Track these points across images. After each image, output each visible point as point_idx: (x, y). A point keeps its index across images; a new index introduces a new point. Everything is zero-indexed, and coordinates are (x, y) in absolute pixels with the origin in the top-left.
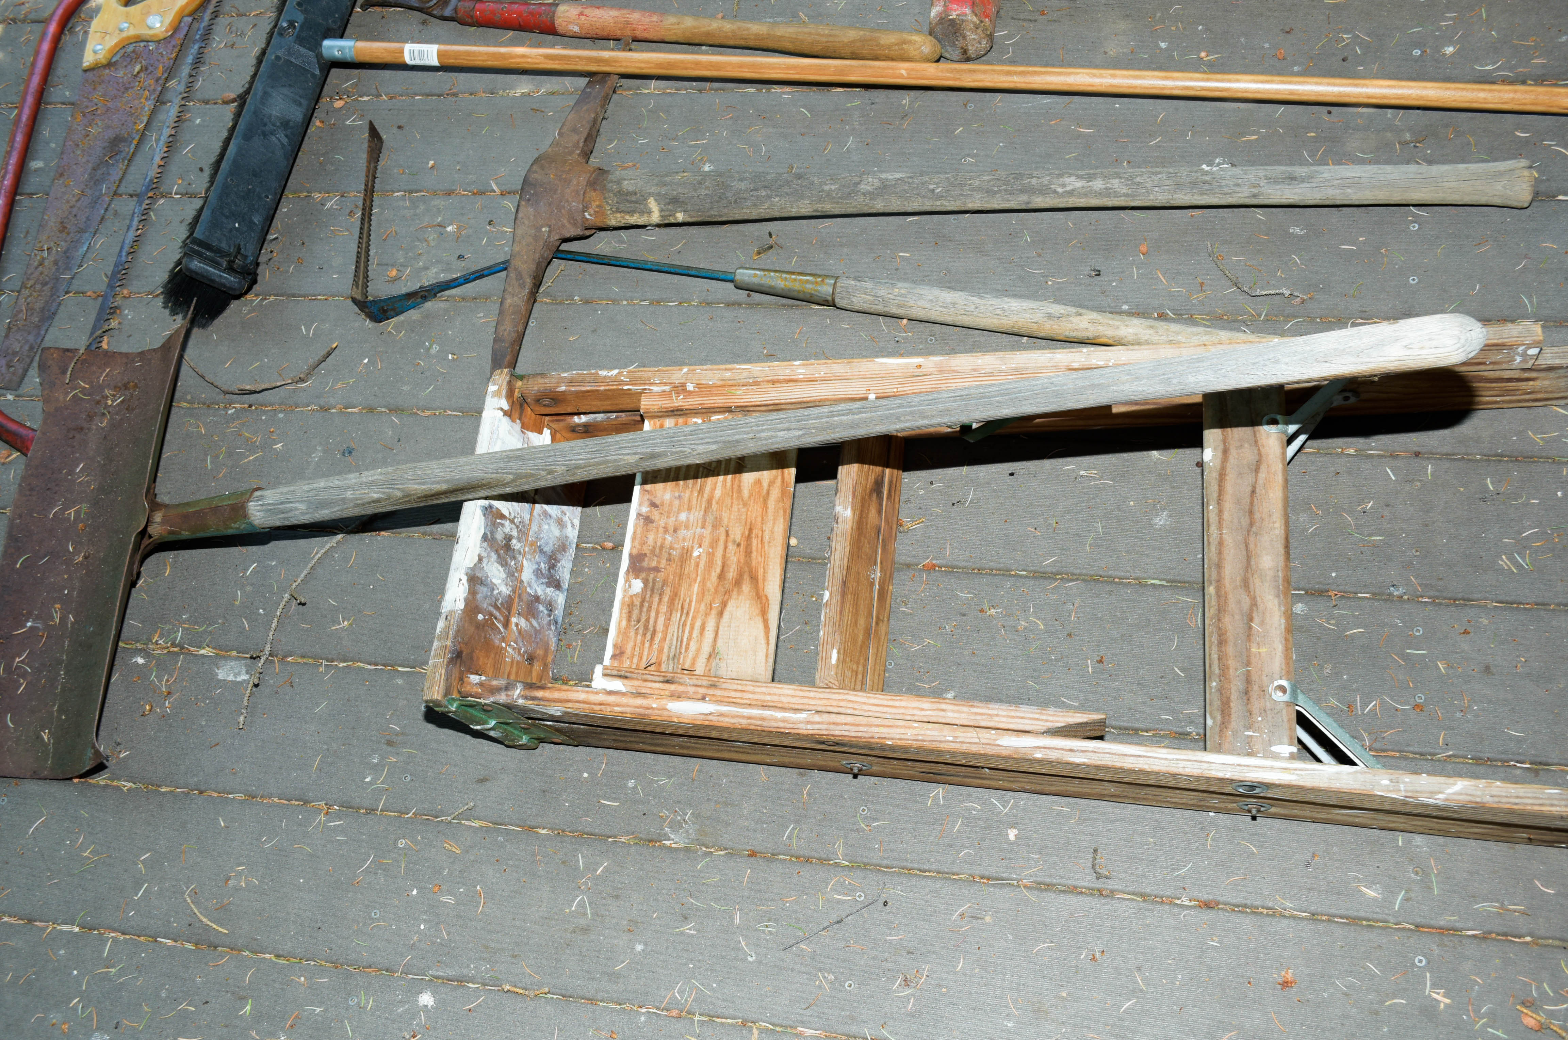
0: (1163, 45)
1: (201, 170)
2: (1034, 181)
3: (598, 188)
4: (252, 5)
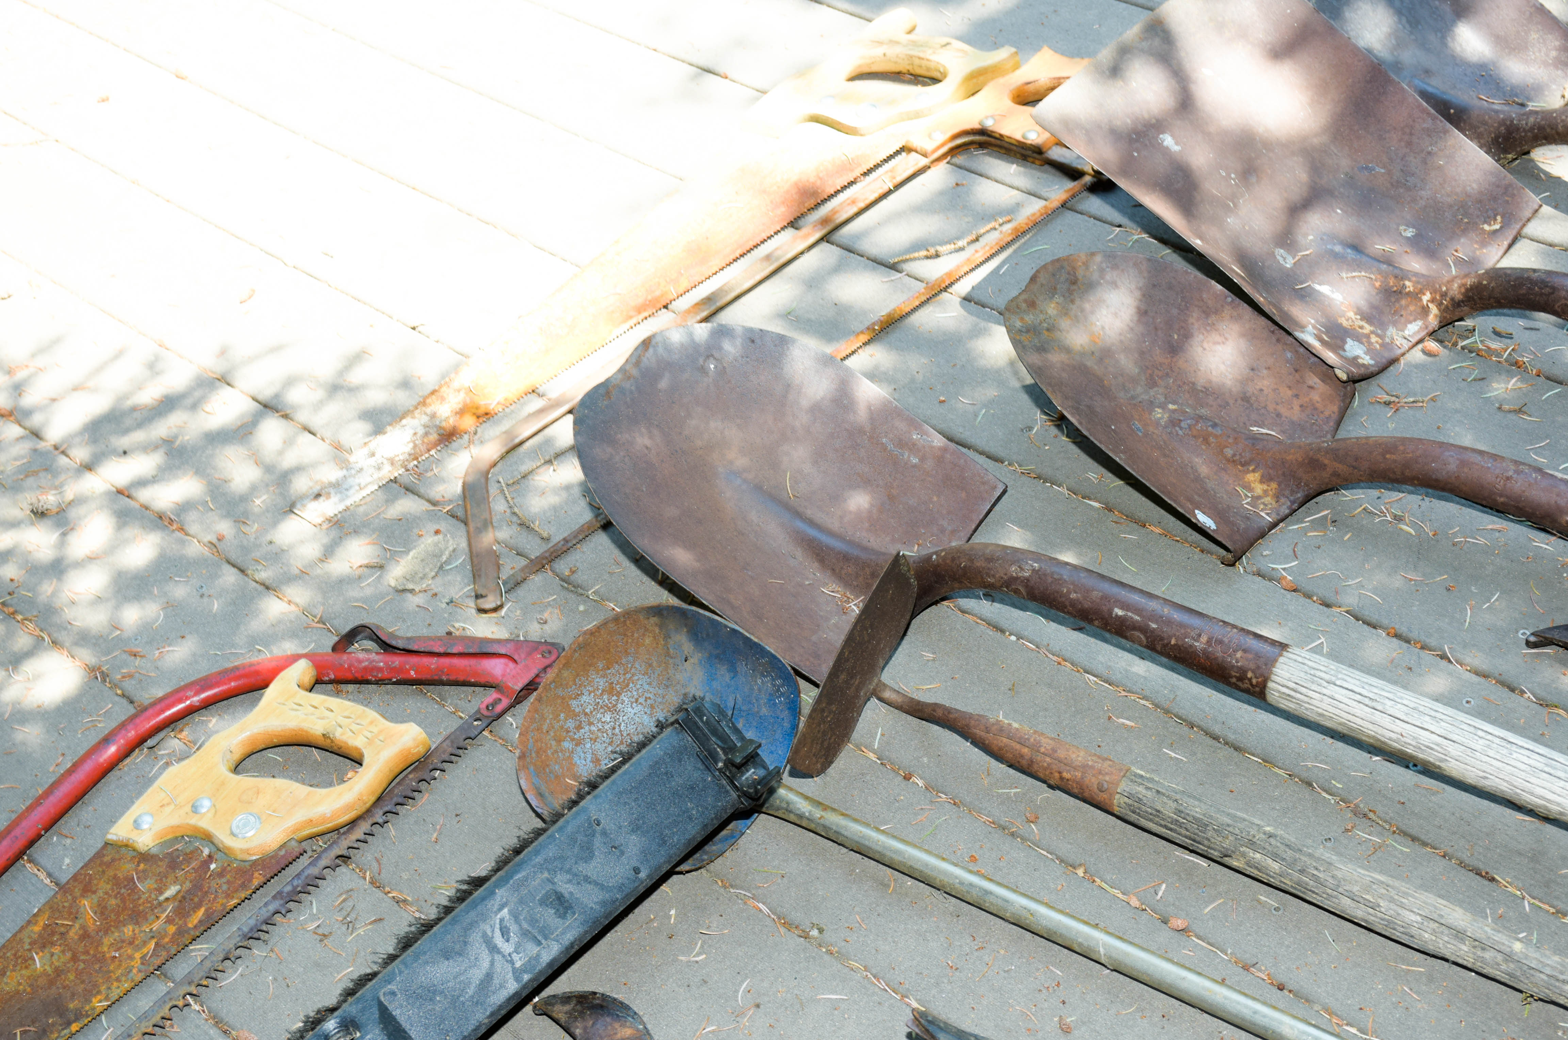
4: (405, 876)
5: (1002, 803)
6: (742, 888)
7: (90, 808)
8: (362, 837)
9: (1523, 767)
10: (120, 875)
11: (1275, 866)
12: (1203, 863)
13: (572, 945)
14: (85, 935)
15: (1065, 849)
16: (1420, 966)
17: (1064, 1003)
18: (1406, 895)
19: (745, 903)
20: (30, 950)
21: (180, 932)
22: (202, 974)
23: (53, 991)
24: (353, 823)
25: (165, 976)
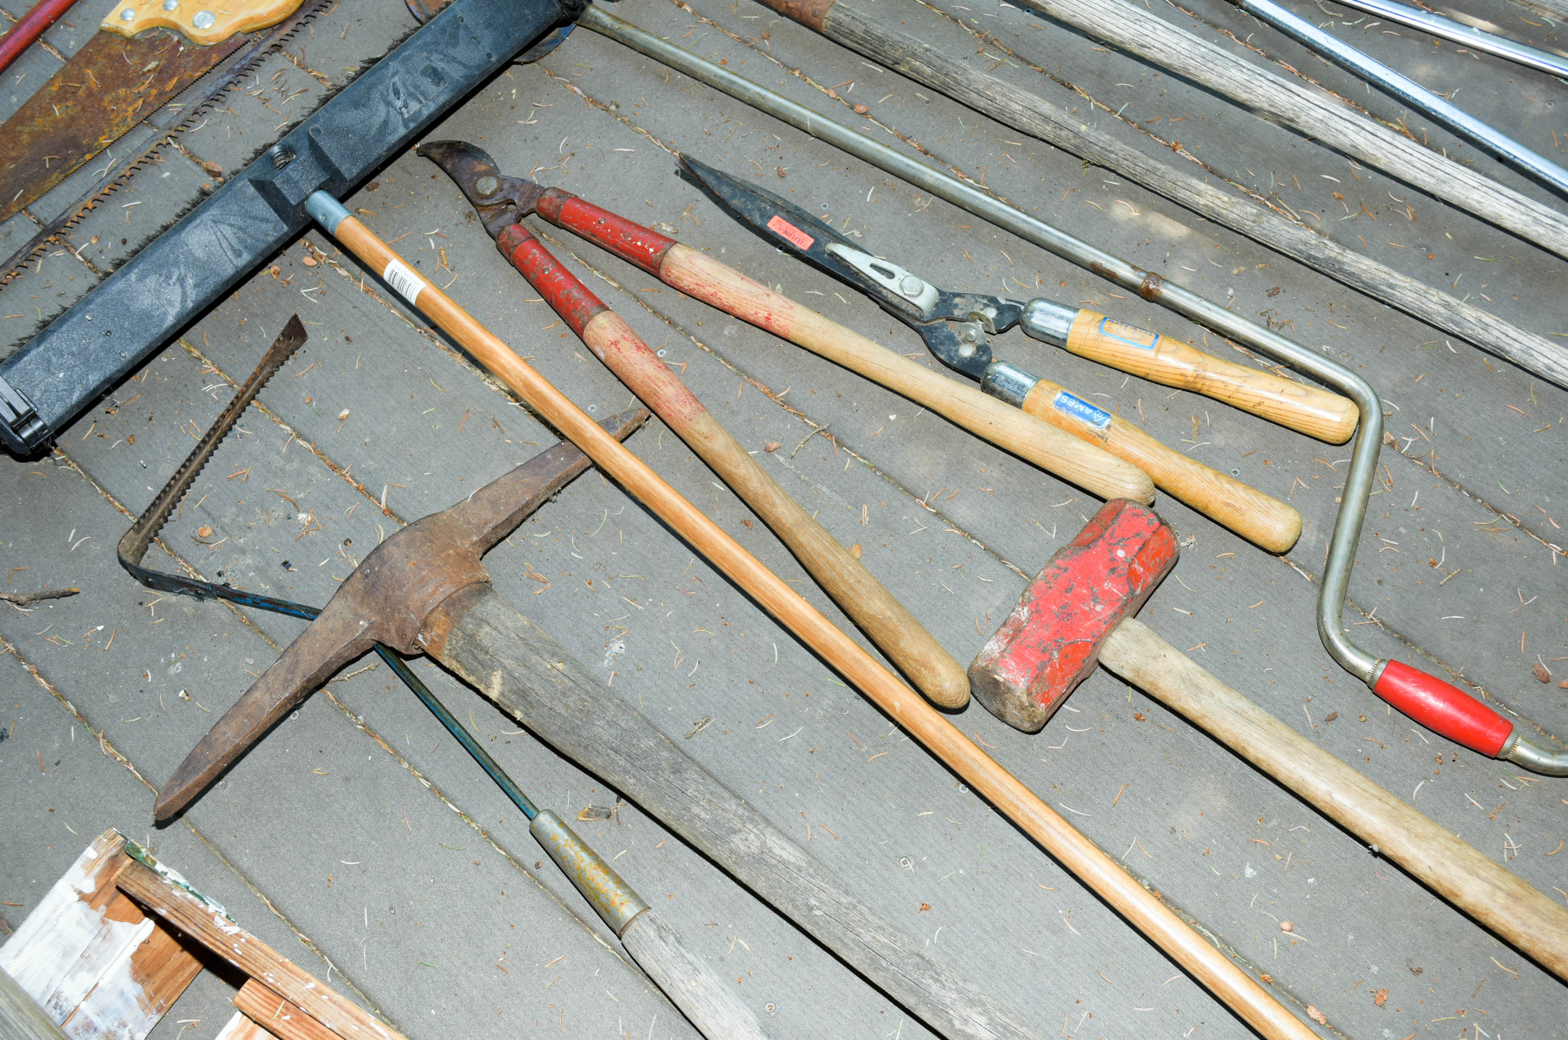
0: (1249, 872)
1: (124, 242)
2: (935, 988)
3: (452, 614)
4: (322, 61)
5: (746, 25)
6: (562, 77)
7: (87, 6)
8: (290, 32)
9: (1100, 9)
10: (112, 52)
11: (929, 71)
12: (880, 70)
13: (444, 105)
14: (90, 94)
15: (787, 57)
16: (1018, 141)
17: (781, 158)
18: (1014, 92)
19: (565, 87)
20: (50, 104)
21: (161, 94)
22: (178, 123)
23: (70, 131)
24: (282, 23)
25: (152, 125)
